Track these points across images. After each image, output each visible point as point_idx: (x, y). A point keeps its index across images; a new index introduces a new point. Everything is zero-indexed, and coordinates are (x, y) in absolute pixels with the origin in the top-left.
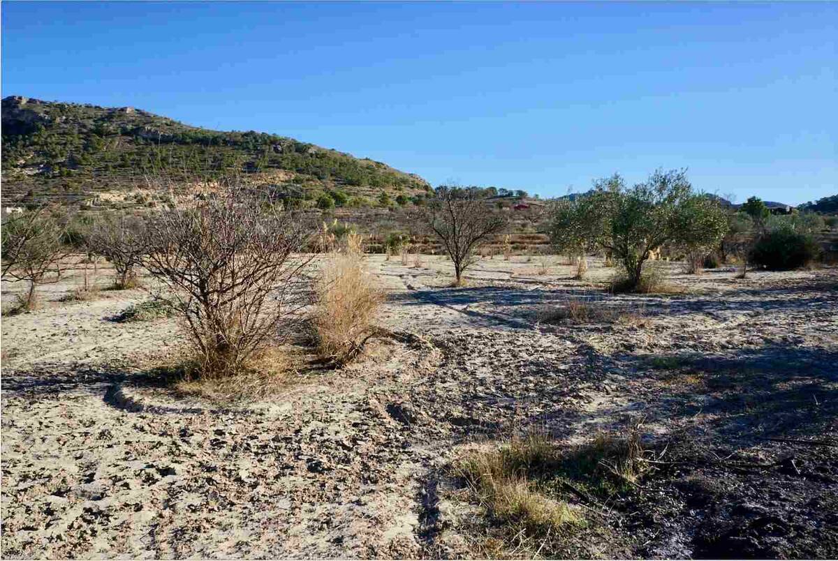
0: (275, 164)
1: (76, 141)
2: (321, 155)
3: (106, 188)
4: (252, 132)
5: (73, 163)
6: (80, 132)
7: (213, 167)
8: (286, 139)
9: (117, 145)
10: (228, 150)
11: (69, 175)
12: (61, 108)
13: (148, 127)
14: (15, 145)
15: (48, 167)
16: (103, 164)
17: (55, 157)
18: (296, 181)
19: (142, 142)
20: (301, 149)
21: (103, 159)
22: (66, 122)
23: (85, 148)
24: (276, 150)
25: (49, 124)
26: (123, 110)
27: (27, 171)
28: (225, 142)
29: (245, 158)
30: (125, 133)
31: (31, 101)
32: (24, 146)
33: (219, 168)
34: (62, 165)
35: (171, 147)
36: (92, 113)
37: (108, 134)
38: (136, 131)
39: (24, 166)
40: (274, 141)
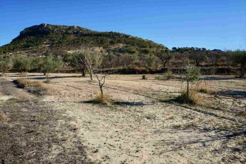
0: (119, 41)
1: (61, 36)
2: (133, 39)
3: (69, 50)
4: (112, 32)
5: (60, 43)
6: (61, 33)
7: (100, 43)
8: (122, 34)
9: (72, 37)
10: (105, 38)
11: (59, 46)
12: (56, 26)
13: (81, 31)
14: (43, 37)
15: (53, 44)
16: (68, 43)
17: (54, 41)
18: (126, 47)
19: (79, 35)
20: (127, 37)
21: (68, 41)
22: (57, 31)
23: (63, 38)
24: (119, 37)
25: (53, 32)
26: (74, 26)
27: (47, 45)
28: (104, 35)
29: (110, 40)
30: (74, 33)
31: (48, 25)
32: (46, 38)
33: (102, 43)
34: (57, 43)
35: (87, 37)
36: (65, 28)
37: (69, 34)
38: (77, 33)
39: (46, 44)
40: (118, 35)
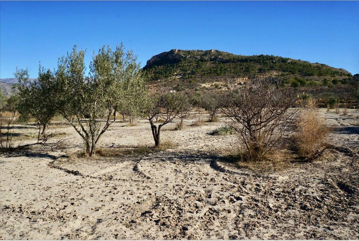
0: (272, 68)
1: (194, 64)
2: (294, 63)
3: (204, 82)
4: (262, 55)
5: (193, 73)
6: (195, 61)
7: (245, 71)
8: (277, 57)
9: (209, 65)
10: (252, 64)
11: (191, 77)
12: (189, 52)
13: (220, 57)
14: (173, 67)
15: (184, 75)
16: (203, 73)
17: (186, 71)
18: (282, 75)
19: (217, 63)
20: (284, 61)
21: (203, 71)
22: (190, 57)
23: (197, 67)
24: (272, 62)
25: (185, 59)
26: (211, 51)
27: (177, 77)
28: (251, 60)
29: (259, 66)
30: (211, 60)
31: (179, 51)
32: (177, 67)
33: (248, 71)
34: (189, 74)
35: (228, 64)
36: (199, 53)
37: (205, 61)
38: (215, 59)
39: (176, 75)
40: (272, 58)
